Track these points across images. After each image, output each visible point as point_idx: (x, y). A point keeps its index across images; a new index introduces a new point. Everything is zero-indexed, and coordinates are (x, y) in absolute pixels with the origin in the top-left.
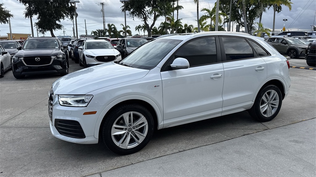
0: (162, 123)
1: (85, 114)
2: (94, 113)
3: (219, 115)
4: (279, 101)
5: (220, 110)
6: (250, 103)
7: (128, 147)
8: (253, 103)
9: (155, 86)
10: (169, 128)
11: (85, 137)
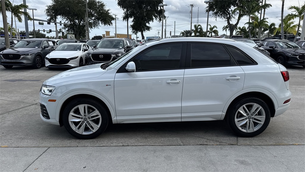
0: (115, 118)
1: (50, 101)
2: (55, 101)
3: (179, 120)
4: (265, 117)
5: (179, 115)
6: (220, 113)
7: (83, 133)
8: (224, 114)
9: (107, 85)
10: (124, 124)
11: (50, 119)
